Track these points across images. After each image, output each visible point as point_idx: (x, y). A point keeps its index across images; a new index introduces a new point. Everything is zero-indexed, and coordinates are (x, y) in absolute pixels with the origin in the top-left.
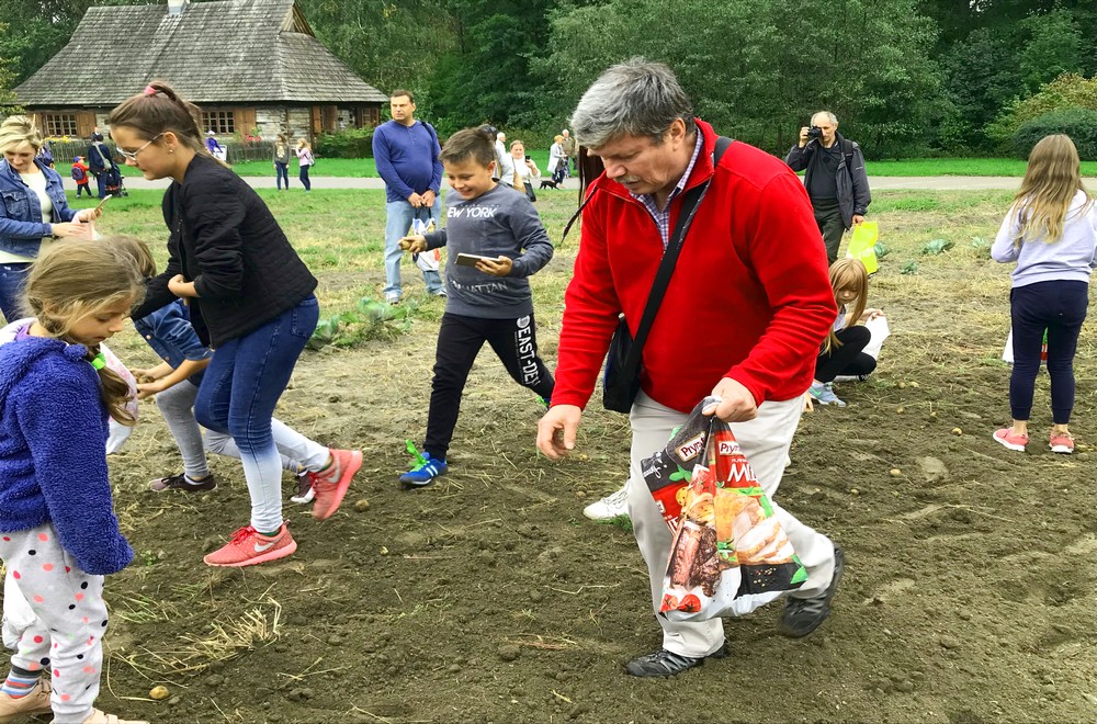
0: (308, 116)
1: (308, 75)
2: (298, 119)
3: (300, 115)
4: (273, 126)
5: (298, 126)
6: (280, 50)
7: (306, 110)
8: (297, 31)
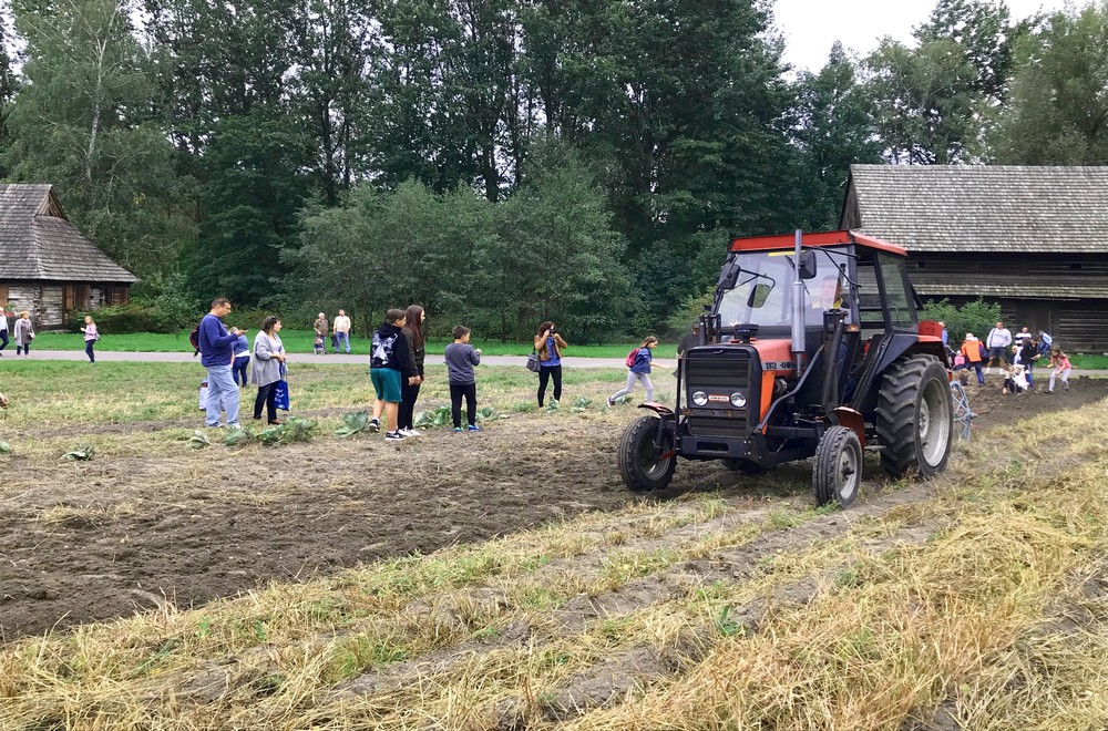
0: (61, 293)
1: (62, 257)
2: (51, 297)
3: (53, 293)
4: (26, 302)
5: (51, 303)
6: (35, 232)
7: (59, 288)
8: (51, 215)
